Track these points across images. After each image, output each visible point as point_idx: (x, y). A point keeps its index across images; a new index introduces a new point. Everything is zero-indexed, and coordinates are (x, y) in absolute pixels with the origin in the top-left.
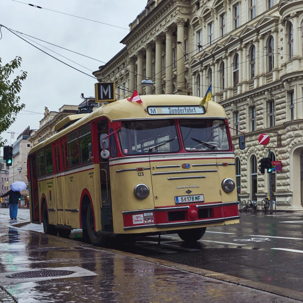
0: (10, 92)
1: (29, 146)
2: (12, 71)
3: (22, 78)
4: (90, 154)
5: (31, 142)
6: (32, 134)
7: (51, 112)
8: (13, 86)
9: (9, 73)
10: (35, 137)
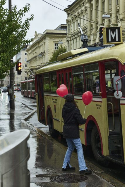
0: (22, 29)
1: (26, 54)
2: (24, 15)
3: (30, 19)
4: (97, 89)
5: (27, 52)
6: (28, 47)
7: (38, 34)
8: (24, 26)
9: (21, 16)
10: (29, 49)
